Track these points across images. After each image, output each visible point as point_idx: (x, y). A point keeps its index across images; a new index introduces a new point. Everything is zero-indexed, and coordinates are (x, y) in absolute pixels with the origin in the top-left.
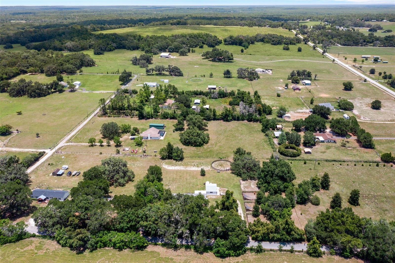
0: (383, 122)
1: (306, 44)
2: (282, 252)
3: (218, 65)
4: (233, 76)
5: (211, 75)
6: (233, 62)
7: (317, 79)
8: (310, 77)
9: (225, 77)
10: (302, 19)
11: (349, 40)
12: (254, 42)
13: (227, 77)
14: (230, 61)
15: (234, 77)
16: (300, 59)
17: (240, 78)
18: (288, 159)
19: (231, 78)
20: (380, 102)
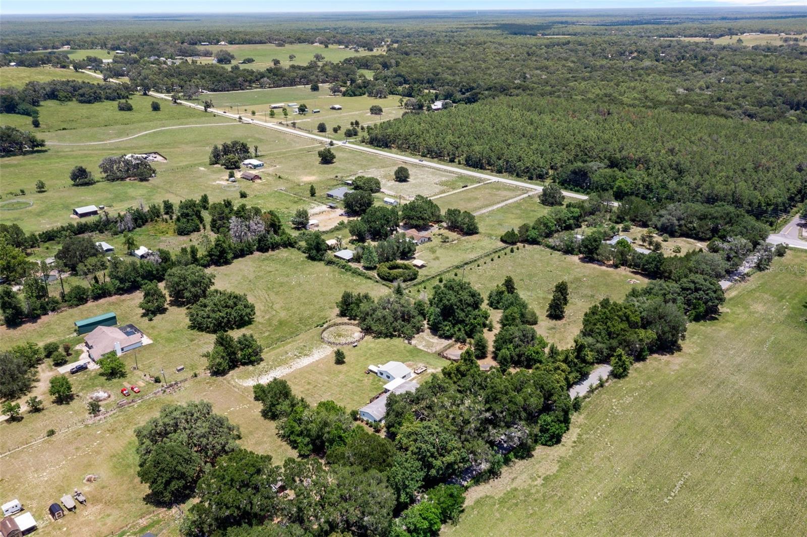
0: (438, 196)
1: (145, 94)
2: (595, 392)
3: (15, 162)
4: (96, 179)
5: (41, 188)
6: (45, 151)
7: (259, 154)
8: (248, 152)
9: (74, 185)
10: (50, 45)
11: (219, 81)
12: (38, 102)
13: (82, 185)
14: (36, 149)
15: (98, 182)
16: (179, 125)
17: (113, 180)
18: (414, 285)
19: (92, 184)
20: (405, 170)
